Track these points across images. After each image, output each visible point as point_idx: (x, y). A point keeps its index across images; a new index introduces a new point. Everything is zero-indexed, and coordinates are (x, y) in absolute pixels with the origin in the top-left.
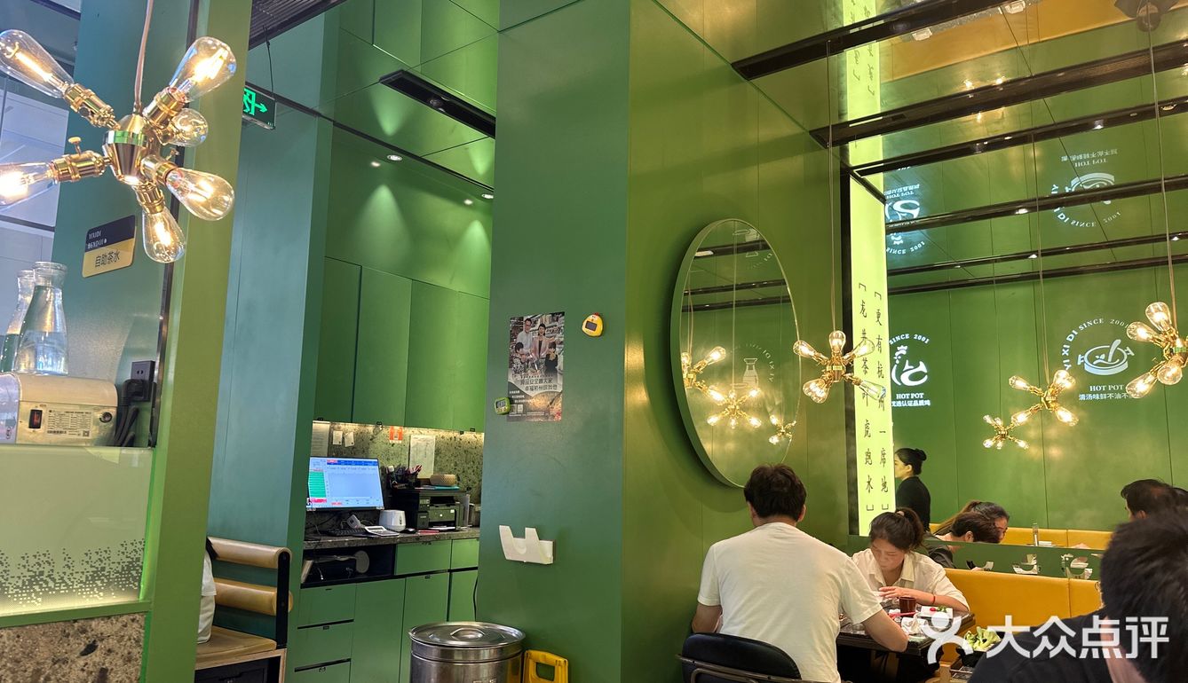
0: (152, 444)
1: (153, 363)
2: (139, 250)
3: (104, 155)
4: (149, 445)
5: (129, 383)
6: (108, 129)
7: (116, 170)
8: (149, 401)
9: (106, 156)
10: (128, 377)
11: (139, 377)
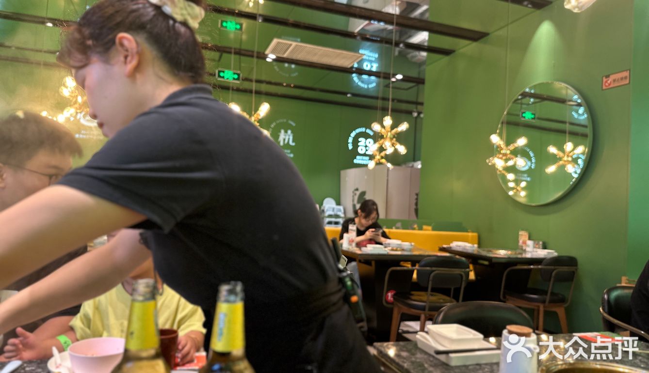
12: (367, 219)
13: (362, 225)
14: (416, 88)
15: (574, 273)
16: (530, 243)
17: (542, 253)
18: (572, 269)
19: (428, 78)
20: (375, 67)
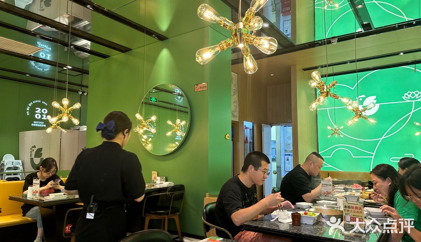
12: (48, 173)
13: (44, 178)
14: (81, 76)
15: (183, 194)
16: (158, 178)
17: (165, 184)
18: (182, 192)
19: (91, 70)
20: (49, 57)
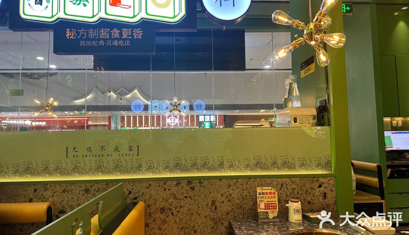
0: (329, 125)
1: (326, 100)
2: (316, 65)
3: (304, 38)
4: (328, 125)
5: (319, 107)
6: (304, 30)
7: (308, 41)
8: (326, 112)
9: (305, 38)
10: (319, 105)
11: (322, 105)
